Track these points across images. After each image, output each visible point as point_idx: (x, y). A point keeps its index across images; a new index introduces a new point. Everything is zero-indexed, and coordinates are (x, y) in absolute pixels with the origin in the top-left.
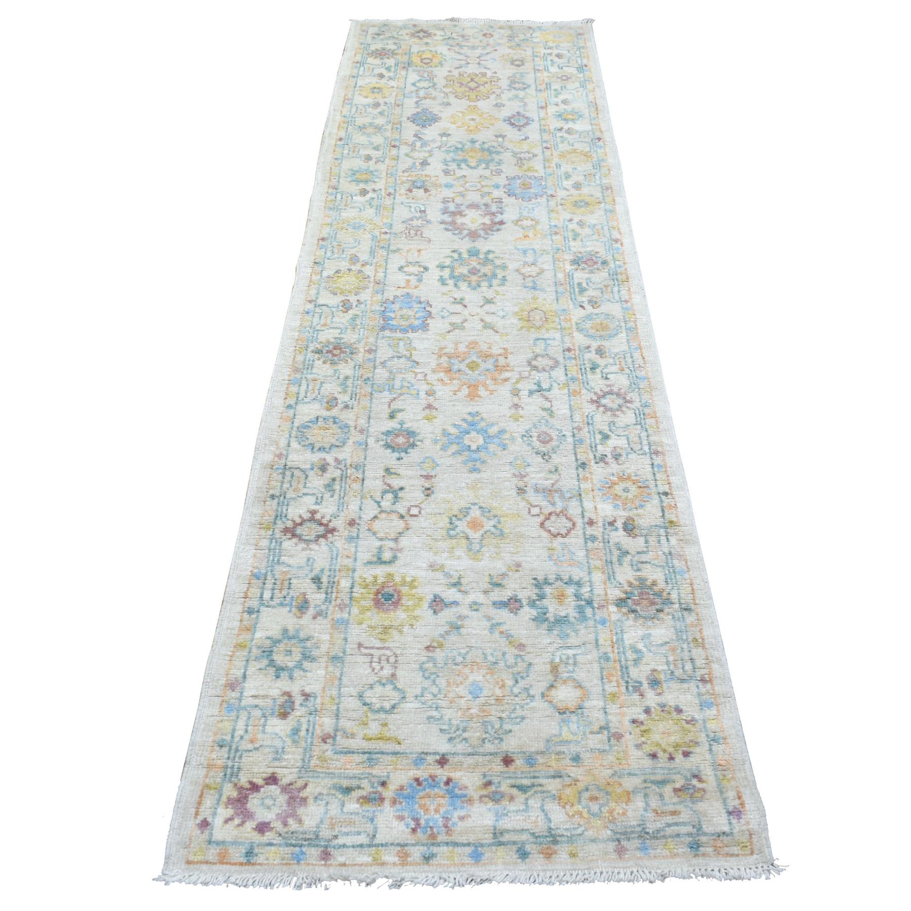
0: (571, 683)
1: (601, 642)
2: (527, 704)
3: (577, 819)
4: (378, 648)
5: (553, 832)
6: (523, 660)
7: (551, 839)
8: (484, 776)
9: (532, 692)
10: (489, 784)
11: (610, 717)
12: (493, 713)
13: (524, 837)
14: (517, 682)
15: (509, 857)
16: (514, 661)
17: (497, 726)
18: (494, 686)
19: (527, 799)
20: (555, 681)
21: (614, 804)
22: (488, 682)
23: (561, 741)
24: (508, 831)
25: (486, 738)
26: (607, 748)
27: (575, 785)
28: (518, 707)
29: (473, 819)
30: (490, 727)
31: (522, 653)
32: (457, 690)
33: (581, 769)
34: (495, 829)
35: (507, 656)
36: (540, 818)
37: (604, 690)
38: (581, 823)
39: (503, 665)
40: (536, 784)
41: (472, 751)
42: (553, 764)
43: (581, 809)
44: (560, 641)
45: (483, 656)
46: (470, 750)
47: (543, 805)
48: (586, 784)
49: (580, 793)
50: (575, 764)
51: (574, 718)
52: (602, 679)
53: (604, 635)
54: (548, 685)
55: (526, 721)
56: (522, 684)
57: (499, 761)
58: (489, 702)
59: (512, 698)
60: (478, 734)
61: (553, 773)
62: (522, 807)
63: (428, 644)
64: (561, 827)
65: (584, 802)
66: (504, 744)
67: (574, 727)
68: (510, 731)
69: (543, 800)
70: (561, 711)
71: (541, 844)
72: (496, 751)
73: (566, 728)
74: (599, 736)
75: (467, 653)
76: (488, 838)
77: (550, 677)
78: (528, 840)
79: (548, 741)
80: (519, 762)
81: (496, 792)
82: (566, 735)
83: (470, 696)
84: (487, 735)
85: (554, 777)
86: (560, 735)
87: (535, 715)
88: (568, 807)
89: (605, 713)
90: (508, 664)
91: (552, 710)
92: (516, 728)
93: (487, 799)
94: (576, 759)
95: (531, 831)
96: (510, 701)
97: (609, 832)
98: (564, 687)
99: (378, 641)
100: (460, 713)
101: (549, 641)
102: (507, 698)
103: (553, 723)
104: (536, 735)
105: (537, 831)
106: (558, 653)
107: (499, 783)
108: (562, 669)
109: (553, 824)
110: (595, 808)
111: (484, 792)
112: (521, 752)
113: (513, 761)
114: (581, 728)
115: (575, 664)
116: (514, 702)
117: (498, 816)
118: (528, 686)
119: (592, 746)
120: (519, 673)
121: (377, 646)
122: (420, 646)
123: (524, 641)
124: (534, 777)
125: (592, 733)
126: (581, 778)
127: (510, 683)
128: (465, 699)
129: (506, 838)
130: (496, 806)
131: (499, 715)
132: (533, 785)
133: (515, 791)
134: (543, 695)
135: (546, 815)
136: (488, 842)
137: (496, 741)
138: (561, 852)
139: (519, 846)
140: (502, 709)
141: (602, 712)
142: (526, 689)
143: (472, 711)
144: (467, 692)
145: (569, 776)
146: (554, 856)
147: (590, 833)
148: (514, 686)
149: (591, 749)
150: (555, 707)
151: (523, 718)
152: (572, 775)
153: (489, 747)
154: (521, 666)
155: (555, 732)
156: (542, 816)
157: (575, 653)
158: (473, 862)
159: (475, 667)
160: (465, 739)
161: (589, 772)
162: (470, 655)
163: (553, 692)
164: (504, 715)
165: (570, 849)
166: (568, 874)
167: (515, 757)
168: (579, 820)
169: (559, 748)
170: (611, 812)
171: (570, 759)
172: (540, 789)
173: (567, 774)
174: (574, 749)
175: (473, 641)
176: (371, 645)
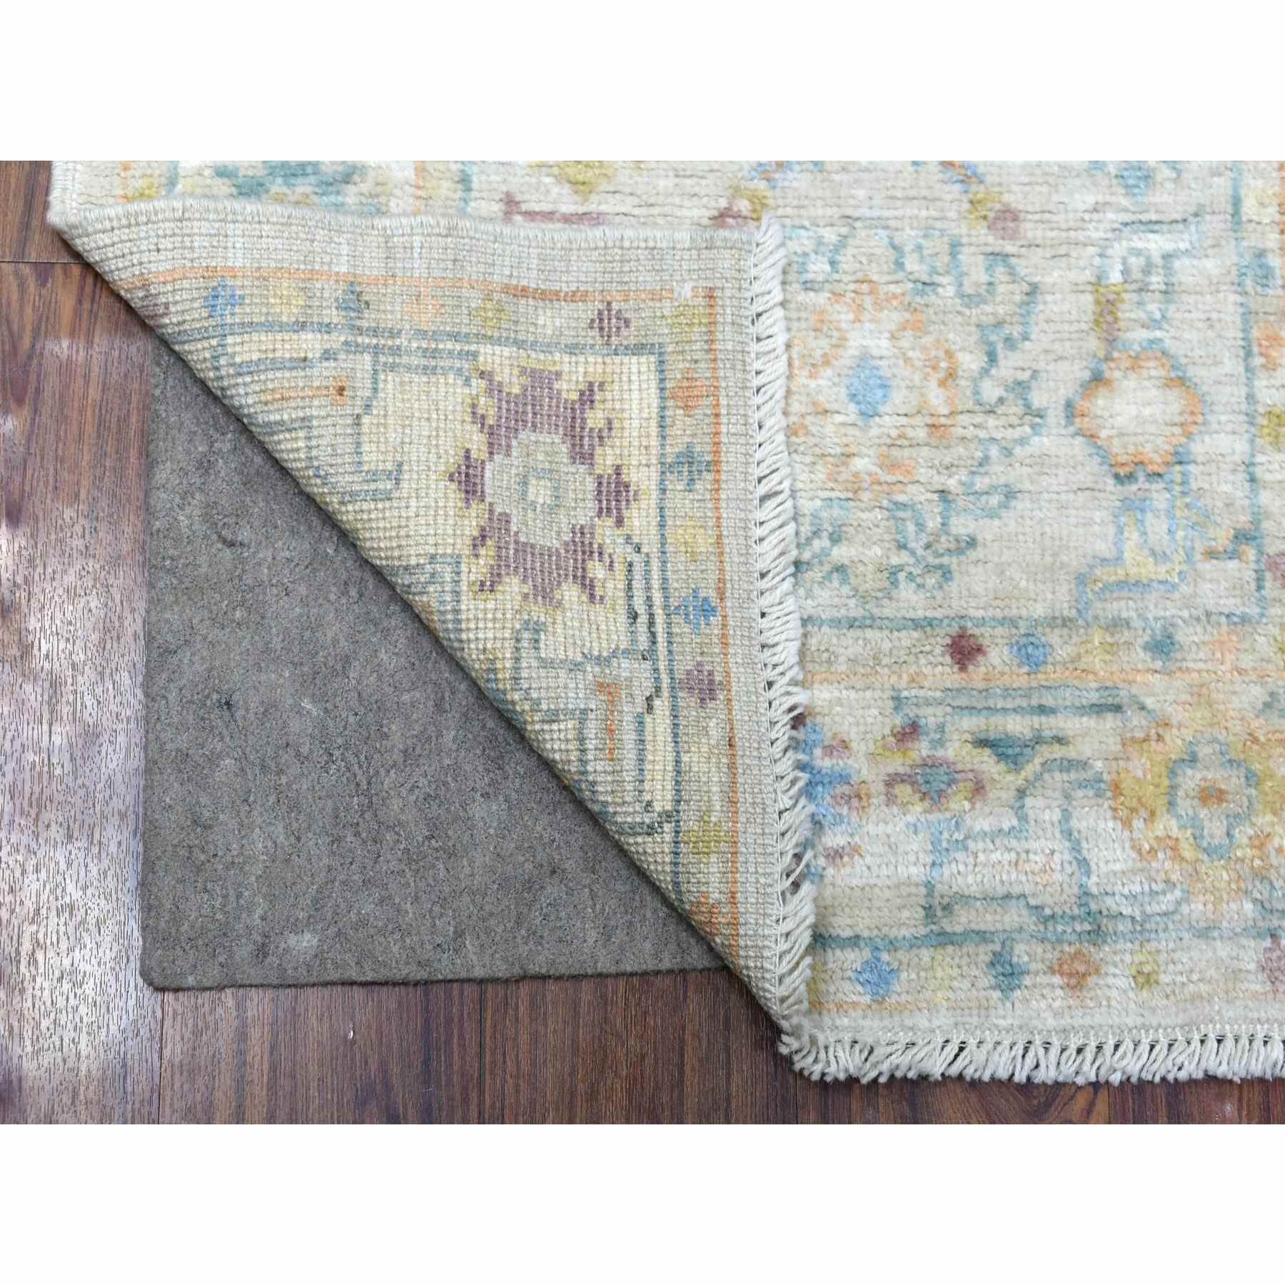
0: (1154, 370)
1: (1249, 208)
2: (1022, 441)
3: (1163, 862)
4: (567, 219)
5: (1094, 907)
6: (1012, 272)
7: (1087, 927)
8: (898, 702)
9: (1037, 399)
10: (910, 732)
11: (1265, 497)
12: (923, 473)
13: (1014, 917)
14: (992, 358)
15: (966, 984)
16: (984, 278)
17: (933, 523)
18: (926, 377)
19: (1021, 793)
20: (1108, 358)
21: (1269, 817)
22: (907, 360)
23: (1121, 584)
24: (965, 899)
25: (900, 568)
26: (1254, 611)
27: (1160, 738)
28: (994, 452)
29: (868, 860)
30: (911, 528)
31: (1010, 249)
32: (813, 384)
33: (1180, 682)
34: (930, 894)
35: (965, 256)
36: (1057, 857)
37: (1251, 398)
38: (1174, 877)
39: (950, 291)
40: (1047, 734)
41: (859, 613)
42: (1096, 661)
43: (1175, 832)
44: (1125, 202)
45: (892, 255)
46: (854, 609)
47: (1066, 815)
48: (1188, 735)
49: (1172, 773)
50: (1158, 664)
51: (1159, 497)
52: (1249, 354)
53: (1260, 183)
54: (1087, 375)
55: (1021, 504)
56: (1009, 365)
57: (938, 650)
58: (910, 433)
59: (978, 419)
60: (877, 551)
61: (1094, 697)
62: (1009, 821)
63: (723, 203)
64: (1119, 888)
65: (1185, 806)
66: (953, 587)
67: (1157, 527)
68: (972, 543)
69: (1067, 797)
70: (1122, 472)
71: (1060, 941)
72: (929, 614)
73: (1135, 535)
74: (1232, 565)
75: (843, 242)
76: (909, 923)
77: (1093, 344)
78: (1021, 929)
79: (1081, 580)
80: (997, 656)
81: (930, 764)
82: (1136, 563)
83: (852, 408)
84: (904, 558)
85: (1098, 709)
86: (1119, 559)
87: (1045, 481)
88: (1138, 824)
89: (1253, 480)
90: (968, 290)
91: (1093, 465)
92: (988, 530)
93: (908, 789)
94: (1163, 646)
95: (1033, 902)
96: (970, 432)
97: (1248, 907)
98: (1131, 383)
99: (567, 189)
100: (821, 473)
101: (1091, 199)
102: (964, 419)
103: (1098, 516)
104: (1049, 559)
105: (1049, 901)
106: (1118, 250)
107: (941, 728)
108: (1128, 312)
109: (1094, 879)
110: (1215, 829)
111: (897, 765)
112: (1002, 622)
113: (979, 650)
114: (1181, 534)
115: (1168, 292)
116: (982, 434)
117: (940, 852)
118: (1025, 376)
119: (1210, 603)
120: (999, 324)
121: (566, 208)
122: (696, 213)
123: (1013, 199)
124: (1042, 710)
125: (1211, 554)
126: (1177, 714)
127: (970, 361)
128: (839, 419)
129: (962, 920)
130: (933, 817)
131: (939, 481)
132: (1038, 740)
133: (986, 762)
134: (1071, 410)
135: (1076, 848)
136: (905, 932)
137: (931, 581)
138: (1112, 970)
139: (998, 948)
140: (947, 460)
141: (1241, 476)
142: (1020, 388)
143: (859, 464)
144: (843, 392)
145: (1143, 708)
146: (1091, 980)
147: (1197, 908)
148: (985, 372)
149: (1208, 614)
150: (1102, 453)
151: (1010, 494)
152: (1149, 702)
153: (910, 600)
154: (1007, 297)
155: (1103, 548)
156: (1063, 854)
157: (1169, 247)
158: (867, 999)
159: (868, 301)
160: (840, 569)
161: (1200, 695)
162: (850, 251)
163: (1100, 402)
164: (952, 483)
165: (1139, 958)
166: (1127, 1045)
167: (985, 635)
168: (1168, 865)
169: (1117, 608)
170: (1260, 842)
171: (1146, 647)
172: (1058, 752)
173: (1133, 697)
174: (1157, 609)
175: (861, 193)
176: (546, 207)
